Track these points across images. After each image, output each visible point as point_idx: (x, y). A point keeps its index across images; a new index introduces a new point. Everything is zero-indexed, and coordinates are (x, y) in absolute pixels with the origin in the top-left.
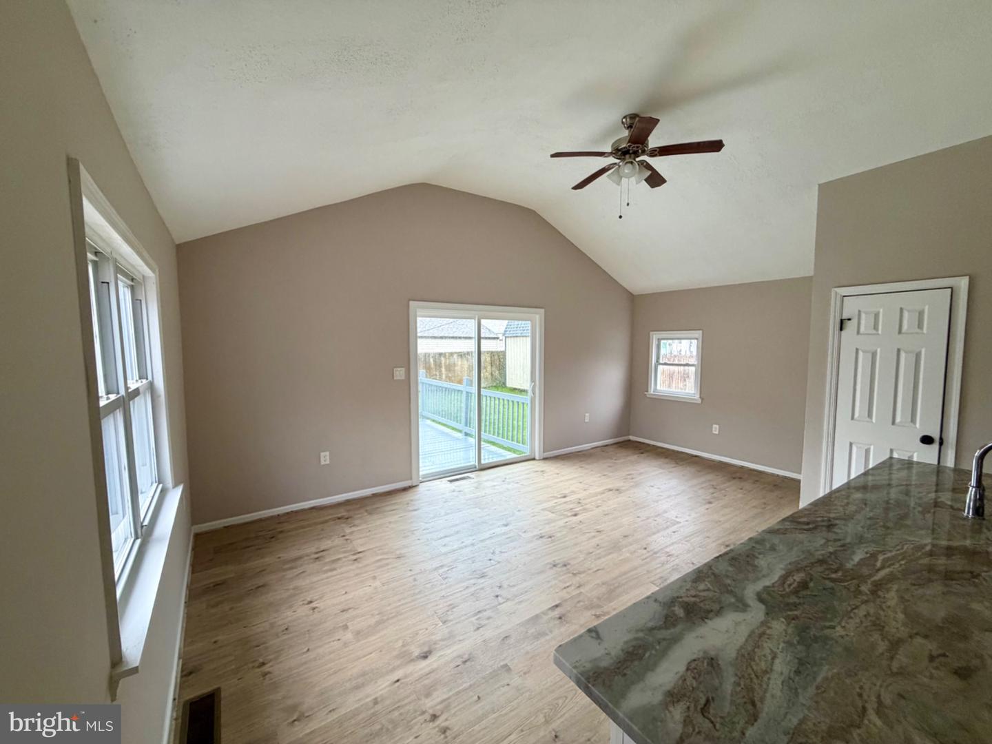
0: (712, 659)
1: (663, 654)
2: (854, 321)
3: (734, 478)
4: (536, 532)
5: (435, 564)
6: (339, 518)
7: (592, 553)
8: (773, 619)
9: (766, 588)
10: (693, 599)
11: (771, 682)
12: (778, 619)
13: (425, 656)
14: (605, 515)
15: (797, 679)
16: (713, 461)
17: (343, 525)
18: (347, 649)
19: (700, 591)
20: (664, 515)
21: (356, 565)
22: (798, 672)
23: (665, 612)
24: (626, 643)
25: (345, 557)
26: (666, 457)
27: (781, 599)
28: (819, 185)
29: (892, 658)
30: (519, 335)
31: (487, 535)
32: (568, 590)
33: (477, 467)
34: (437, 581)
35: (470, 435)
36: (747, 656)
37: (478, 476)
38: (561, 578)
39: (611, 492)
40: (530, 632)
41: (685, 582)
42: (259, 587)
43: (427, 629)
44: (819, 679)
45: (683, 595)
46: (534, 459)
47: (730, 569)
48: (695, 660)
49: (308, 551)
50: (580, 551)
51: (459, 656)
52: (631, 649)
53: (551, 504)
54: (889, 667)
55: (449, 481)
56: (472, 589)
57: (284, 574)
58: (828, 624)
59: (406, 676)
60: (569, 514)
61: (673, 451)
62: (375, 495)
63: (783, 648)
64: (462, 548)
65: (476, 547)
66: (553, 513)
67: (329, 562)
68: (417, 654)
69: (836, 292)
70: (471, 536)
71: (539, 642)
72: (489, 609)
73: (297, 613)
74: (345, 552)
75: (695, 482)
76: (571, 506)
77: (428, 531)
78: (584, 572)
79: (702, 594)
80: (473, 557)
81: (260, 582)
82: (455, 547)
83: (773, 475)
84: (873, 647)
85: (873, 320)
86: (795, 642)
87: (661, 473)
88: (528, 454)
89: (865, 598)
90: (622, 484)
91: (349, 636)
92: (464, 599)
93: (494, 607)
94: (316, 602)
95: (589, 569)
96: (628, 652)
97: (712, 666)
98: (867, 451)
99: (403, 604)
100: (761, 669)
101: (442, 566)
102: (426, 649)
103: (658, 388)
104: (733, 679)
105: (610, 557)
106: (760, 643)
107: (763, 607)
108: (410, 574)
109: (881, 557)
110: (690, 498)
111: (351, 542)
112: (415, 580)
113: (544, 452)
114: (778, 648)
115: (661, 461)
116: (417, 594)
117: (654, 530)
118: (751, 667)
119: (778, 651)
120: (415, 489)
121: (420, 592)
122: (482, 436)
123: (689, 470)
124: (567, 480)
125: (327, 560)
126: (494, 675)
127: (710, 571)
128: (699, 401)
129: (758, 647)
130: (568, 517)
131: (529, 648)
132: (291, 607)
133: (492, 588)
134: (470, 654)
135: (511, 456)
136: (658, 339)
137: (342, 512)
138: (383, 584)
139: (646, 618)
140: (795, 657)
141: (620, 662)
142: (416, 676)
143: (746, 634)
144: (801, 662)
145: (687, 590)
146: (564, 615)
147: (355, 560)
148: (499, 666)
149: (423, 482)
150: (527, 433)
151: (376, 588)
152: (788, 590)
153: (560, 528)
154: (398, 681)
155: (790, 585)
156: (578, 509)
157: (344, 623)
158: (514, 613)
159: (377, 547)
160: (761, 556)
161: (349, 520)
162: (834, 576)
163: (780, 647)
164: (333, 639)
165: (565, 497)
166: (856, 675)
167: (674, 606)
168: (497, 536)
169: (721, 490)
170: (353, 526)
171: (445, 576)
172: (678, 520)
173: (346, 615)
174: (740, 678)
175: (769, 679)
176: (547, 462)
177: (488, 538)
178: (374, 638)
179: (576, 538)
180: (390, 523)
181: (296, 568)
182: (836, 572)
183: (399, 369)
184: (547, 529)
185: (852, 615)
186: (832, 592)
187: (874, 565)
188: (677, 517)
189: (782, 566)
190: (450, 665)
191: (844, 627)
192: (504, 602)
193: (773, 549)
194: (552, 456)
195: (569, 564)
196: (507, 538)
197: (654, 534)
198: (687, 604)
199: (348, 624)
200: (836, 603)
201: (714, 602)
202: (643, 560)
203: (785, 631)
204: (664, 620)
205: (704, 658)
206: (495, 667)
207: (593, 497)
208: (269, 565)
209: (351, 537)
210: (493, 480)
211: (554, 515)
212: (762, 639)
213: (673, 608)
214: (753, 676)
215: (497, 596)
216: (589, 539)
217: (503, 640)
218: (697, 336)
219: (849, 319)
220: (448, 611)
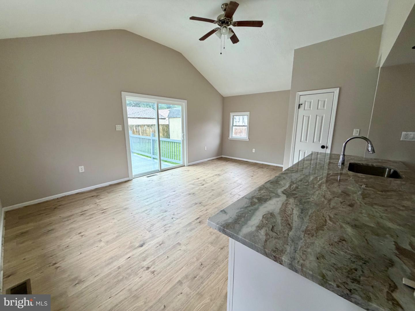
0: (271, 213)
1: (253, 214)
2: (303, 105)
3: (260, 168)
4: (188, 193)
5: (143, 209)
6: (93, 196)
7: (210, 198)
8: (289, 198)
9: (285, 190)
10: (260, 196)
11: (294, 217)
12: (291, 198)
13: (142, 246)
14: (215, 184)
15: (302, 215)
16: (253, 162)
17: (95, 199)
18: (102, 250)
19: (262, 193)
20: (237, 182)
21: (104, 215)
22: (302, 213)
23: (250, 201)
24: (237, 213)
25: (97, 212)
26: (236, 162)
27: (290, 192)
28: (295, 50)
29: (330, 204)
30: (175, 117)
31: (166, 196)
32: (202, 212)
33: (160, 170)
34: (145, 216)
35: (156, 159)
36: (283, 210)
37: (160, 174)
38: (199, 208)
39: (216, 176)
40: (188, 229)
41: (256, 191)
42: (50, 231)
43: (141, 235)
44: (309, 214)
45: (256, 195)
46: (184, 166)
47: (271, 185)
48: (265, 215)
49: (77, 212)
50: (206, 198)
51: (157, 243)
52: (240, 215)
53: (193, 182)
54: (330, 207)
55: (147, 177)
56: (161, 217)
57: (64, 223)
58: (307, 198)
59: (133, 255)
60: (201, 185)
61: (238, 160)
62: (110, 185)
63: (295, 207)
64: (155, 202)
65: (161, 201)
66: (194, 185)
67: (89, 215)
68: (138, 246)
69: (298, 94)
70: (159, 197)
71: (192, 232)
72: (170, 223)
73: (73, 239)
74: (97, 210)
75: (247, 170)
76: (201, 182)
77: (139, 197)
78: (208, 205)
79: (263, 194)
80: (161, 205)
81: (50, 228)
82: (152, 202)
83: (273, 166)
84: (323, 202)
85: (309, 104)
86: (298, 204)
87: (234, 168)
88: (182, 164)
89: (317, 189)
90: (220, 172)
91: (102, 244)
92: (158, 221)
93: (172, 222)
94: (83, 233)
95: (210, 203)
96: (239, 216)
97: (272, 215)
98: (305, 153)
99: (129, 227)
100: (289, 214)
101: (146, 210)
102: (142, 243)
103: (233, 136)
104: (280, 218)
105: (218, 198)
106: (287, 206)
107: (285, 195)
108: (131, 215)
109: (318, 178)
110: (246, 176)
111: (100, 205)
112: (134, 217)
113: (188, 163)
114: (293, 207)
115: (234, 164)
116: (136, 222)
117: (233, 187)
118: (286, 214)
119: (294, 208)
120: (131, 181)
121: (137, 221)
122: (161, 159)
123: (245, 166)
124: (199, 173)
125: (87, 215)
126: (174, 247)
127: (264, 187)
128: (248, 140)
129: (287, 207)
130: (200, 186)
131: (188, 235)
132: (69, 237)
133: (170, 215)
134: (163, 241)
135: (174, 165)
136: (233, 116)
137: (94, 194)
138: (119, 221)
139: (244, 204)
140: (300, 208)
141: (236, 220)
142: (138, 254)
143: (281, 204)
144: (302, 210)
145: (257, 193)
146: (201, 221)
147: (103, 213)
148: (176, 243)
149: (135, 178)
150: (181, 156)
151: (115, 222)
152: (292, 189)
153: (197, 190)
154: (129, 258)
155: (292, 188)
156: (204, 183)
157: (100, 239)
158: (181, 223)
159: (114, 206)
160: (281, 181)
161: (98, 196)
162: (306, 184)
163: (294, 206)
164: (94, 247)
165: (198, 179)
166: (320, 211)
167: (254, 199)
168: (171, 196)
169: (256, 172)
170: (101, 199)
171: (148, 214)
172: (241, 183)
173: (100, 236)
174: (283, 218)
175: (293, 216)
176: (190, 167)
177: (167, 197)
178: (116, 243)
179: (204, 193)
180: (120, 196)
181: (70, 220)
182: (306, 183)
183: (119, 125)
184: (192, 191)
185: (314, 194)
186: (307, 189)
187: (317, 180)
188: (241, 182)
189: (288, 183)
190: (154, 247)
191: (313, 198)
192: (176, 220)
193: (284, 178)
194: (191, 164)
195: (202, 203)
196: (175, 196)
197: (234, 189)
198: (258, 198)
199: (101, 239)
200: (308, 191)
201: (268, 196)
202: (230, 198)
203: (294, 201)
204: (250, 204)
205: (268, 213)
206: (174, 244)
207: (209, 178)
208: (54, 220)
209: (100, 204)
210: (167, 175)
211: (194, 186)
212: (287, 205)
213: (253, 200)
214: (287, 216)
215: (173, 218)
216: (209, 193)
217: (177, 234)
218: (248, 114)
219: (302, 104)
220: (151, 227)
